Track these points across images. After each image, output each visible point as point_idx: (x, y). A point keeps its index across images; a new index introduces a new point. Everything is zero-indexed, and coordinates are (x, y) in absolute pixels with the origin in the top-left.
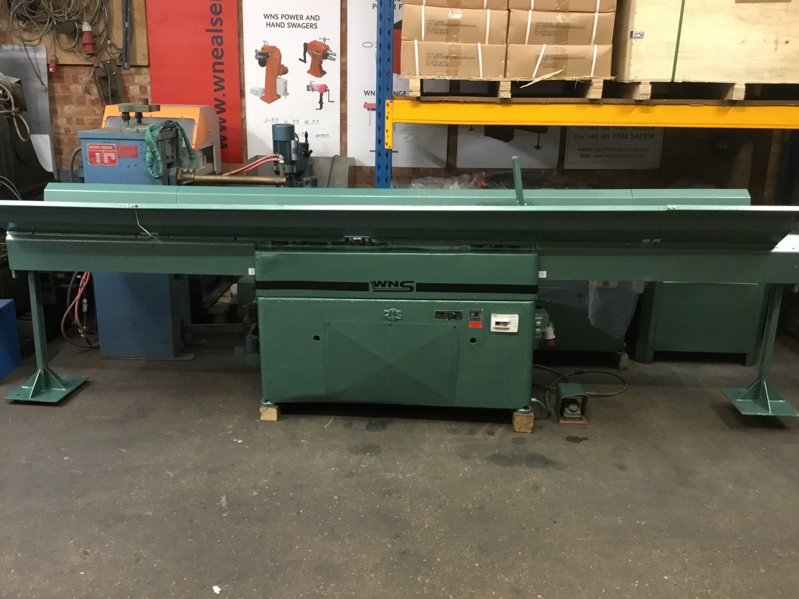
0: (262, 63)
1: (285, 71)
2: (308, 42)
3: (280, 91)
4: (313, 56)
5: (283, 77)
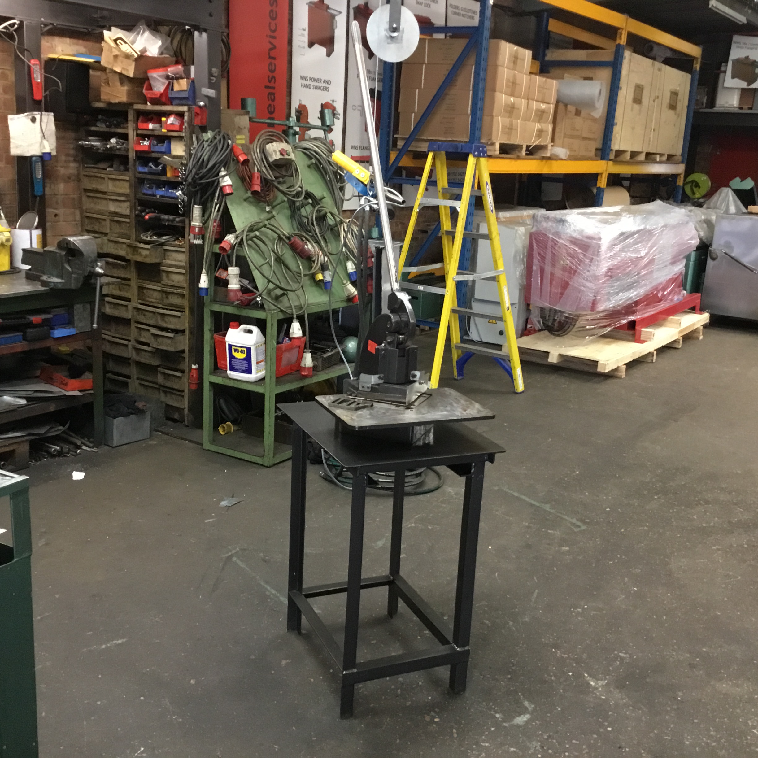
0: (298, 119)
1: (309, 127)
2: (323, 103)
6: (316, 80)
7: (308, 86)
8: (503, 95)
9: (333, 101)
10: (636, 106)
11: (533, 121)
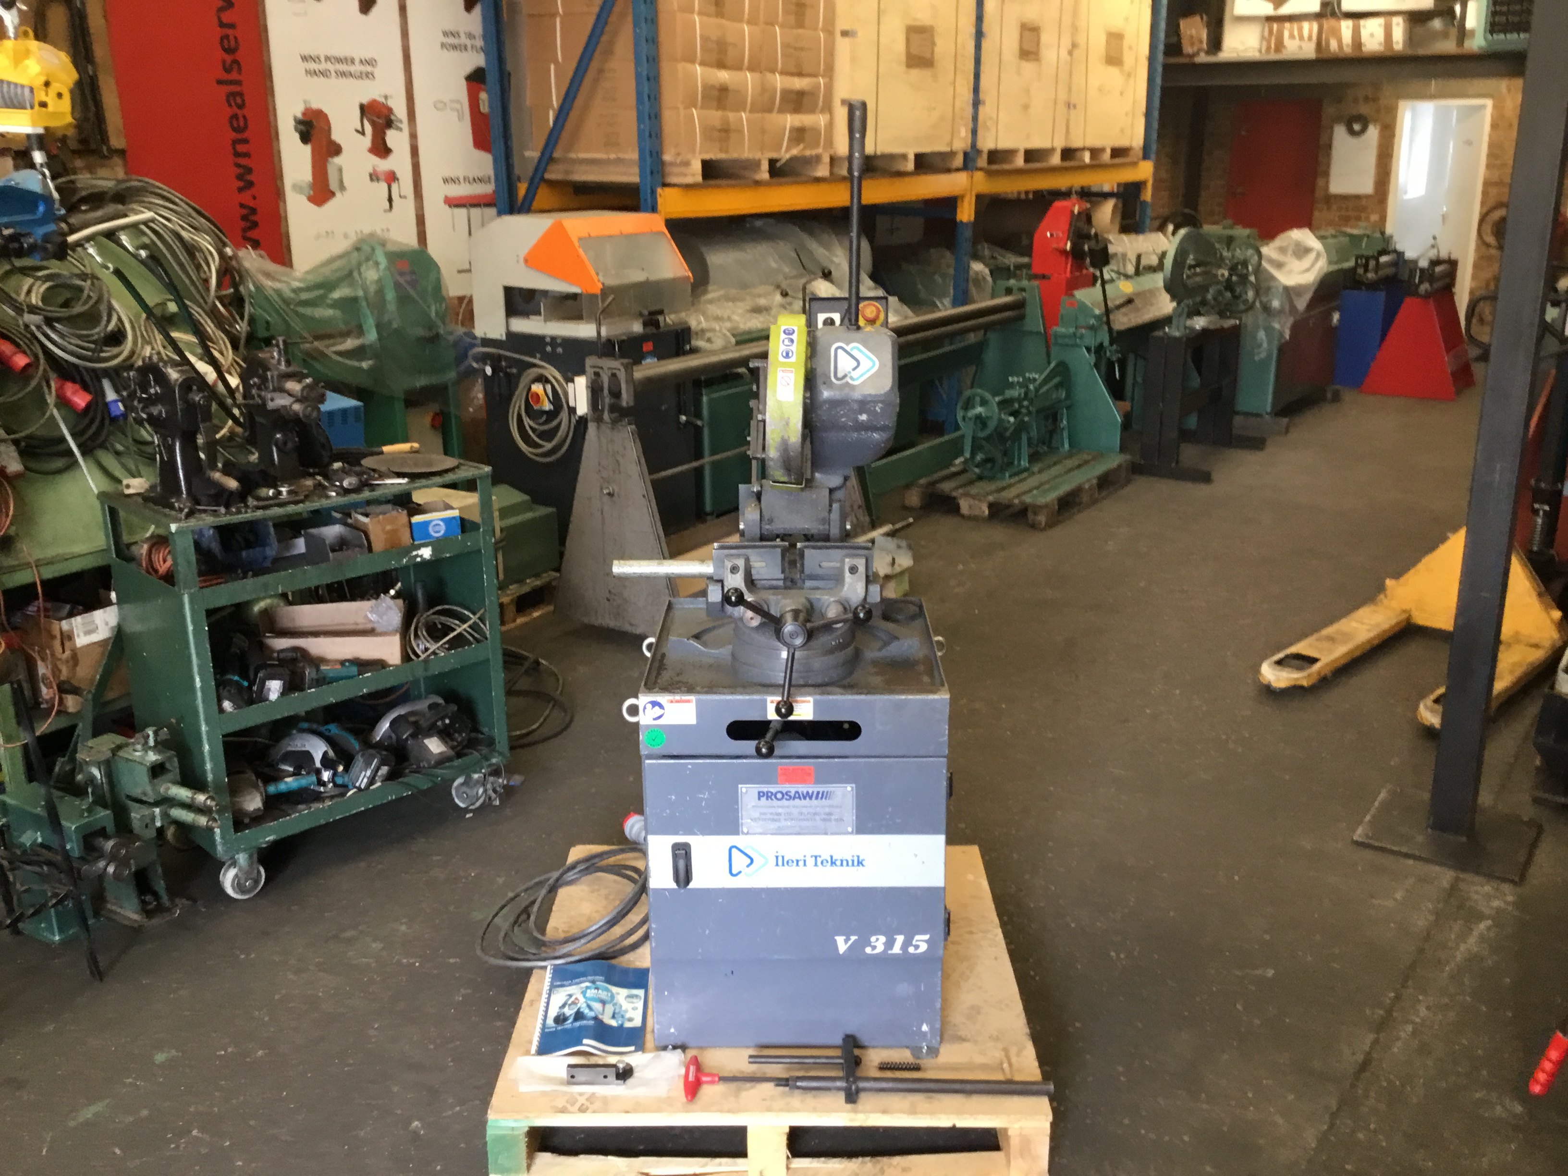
0: (305, 138)
1: (336, 150)
2: (365, 101)
3: (333, 185)
4: (373, 124)
5: (337, 160)
6: (339, 60)
7: (324, 74)
8: (698, 68)
9: (386, 97)
10: (1028, 67)
11: (781, 111)
